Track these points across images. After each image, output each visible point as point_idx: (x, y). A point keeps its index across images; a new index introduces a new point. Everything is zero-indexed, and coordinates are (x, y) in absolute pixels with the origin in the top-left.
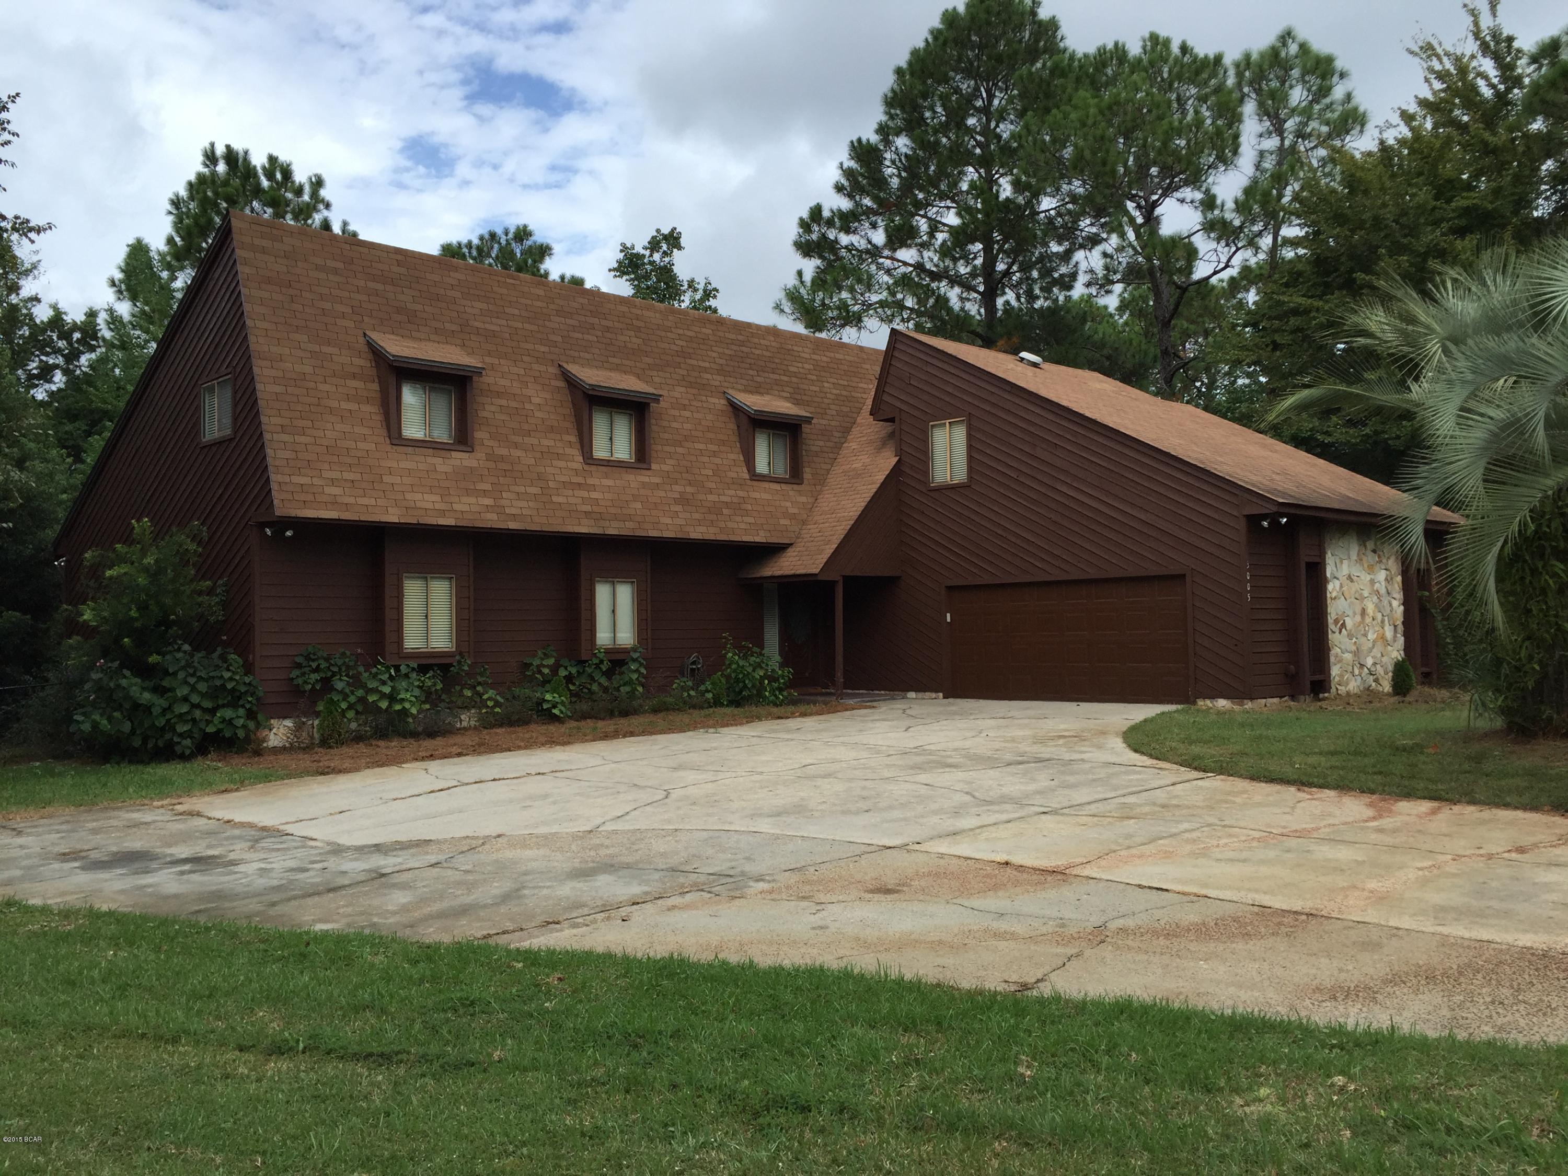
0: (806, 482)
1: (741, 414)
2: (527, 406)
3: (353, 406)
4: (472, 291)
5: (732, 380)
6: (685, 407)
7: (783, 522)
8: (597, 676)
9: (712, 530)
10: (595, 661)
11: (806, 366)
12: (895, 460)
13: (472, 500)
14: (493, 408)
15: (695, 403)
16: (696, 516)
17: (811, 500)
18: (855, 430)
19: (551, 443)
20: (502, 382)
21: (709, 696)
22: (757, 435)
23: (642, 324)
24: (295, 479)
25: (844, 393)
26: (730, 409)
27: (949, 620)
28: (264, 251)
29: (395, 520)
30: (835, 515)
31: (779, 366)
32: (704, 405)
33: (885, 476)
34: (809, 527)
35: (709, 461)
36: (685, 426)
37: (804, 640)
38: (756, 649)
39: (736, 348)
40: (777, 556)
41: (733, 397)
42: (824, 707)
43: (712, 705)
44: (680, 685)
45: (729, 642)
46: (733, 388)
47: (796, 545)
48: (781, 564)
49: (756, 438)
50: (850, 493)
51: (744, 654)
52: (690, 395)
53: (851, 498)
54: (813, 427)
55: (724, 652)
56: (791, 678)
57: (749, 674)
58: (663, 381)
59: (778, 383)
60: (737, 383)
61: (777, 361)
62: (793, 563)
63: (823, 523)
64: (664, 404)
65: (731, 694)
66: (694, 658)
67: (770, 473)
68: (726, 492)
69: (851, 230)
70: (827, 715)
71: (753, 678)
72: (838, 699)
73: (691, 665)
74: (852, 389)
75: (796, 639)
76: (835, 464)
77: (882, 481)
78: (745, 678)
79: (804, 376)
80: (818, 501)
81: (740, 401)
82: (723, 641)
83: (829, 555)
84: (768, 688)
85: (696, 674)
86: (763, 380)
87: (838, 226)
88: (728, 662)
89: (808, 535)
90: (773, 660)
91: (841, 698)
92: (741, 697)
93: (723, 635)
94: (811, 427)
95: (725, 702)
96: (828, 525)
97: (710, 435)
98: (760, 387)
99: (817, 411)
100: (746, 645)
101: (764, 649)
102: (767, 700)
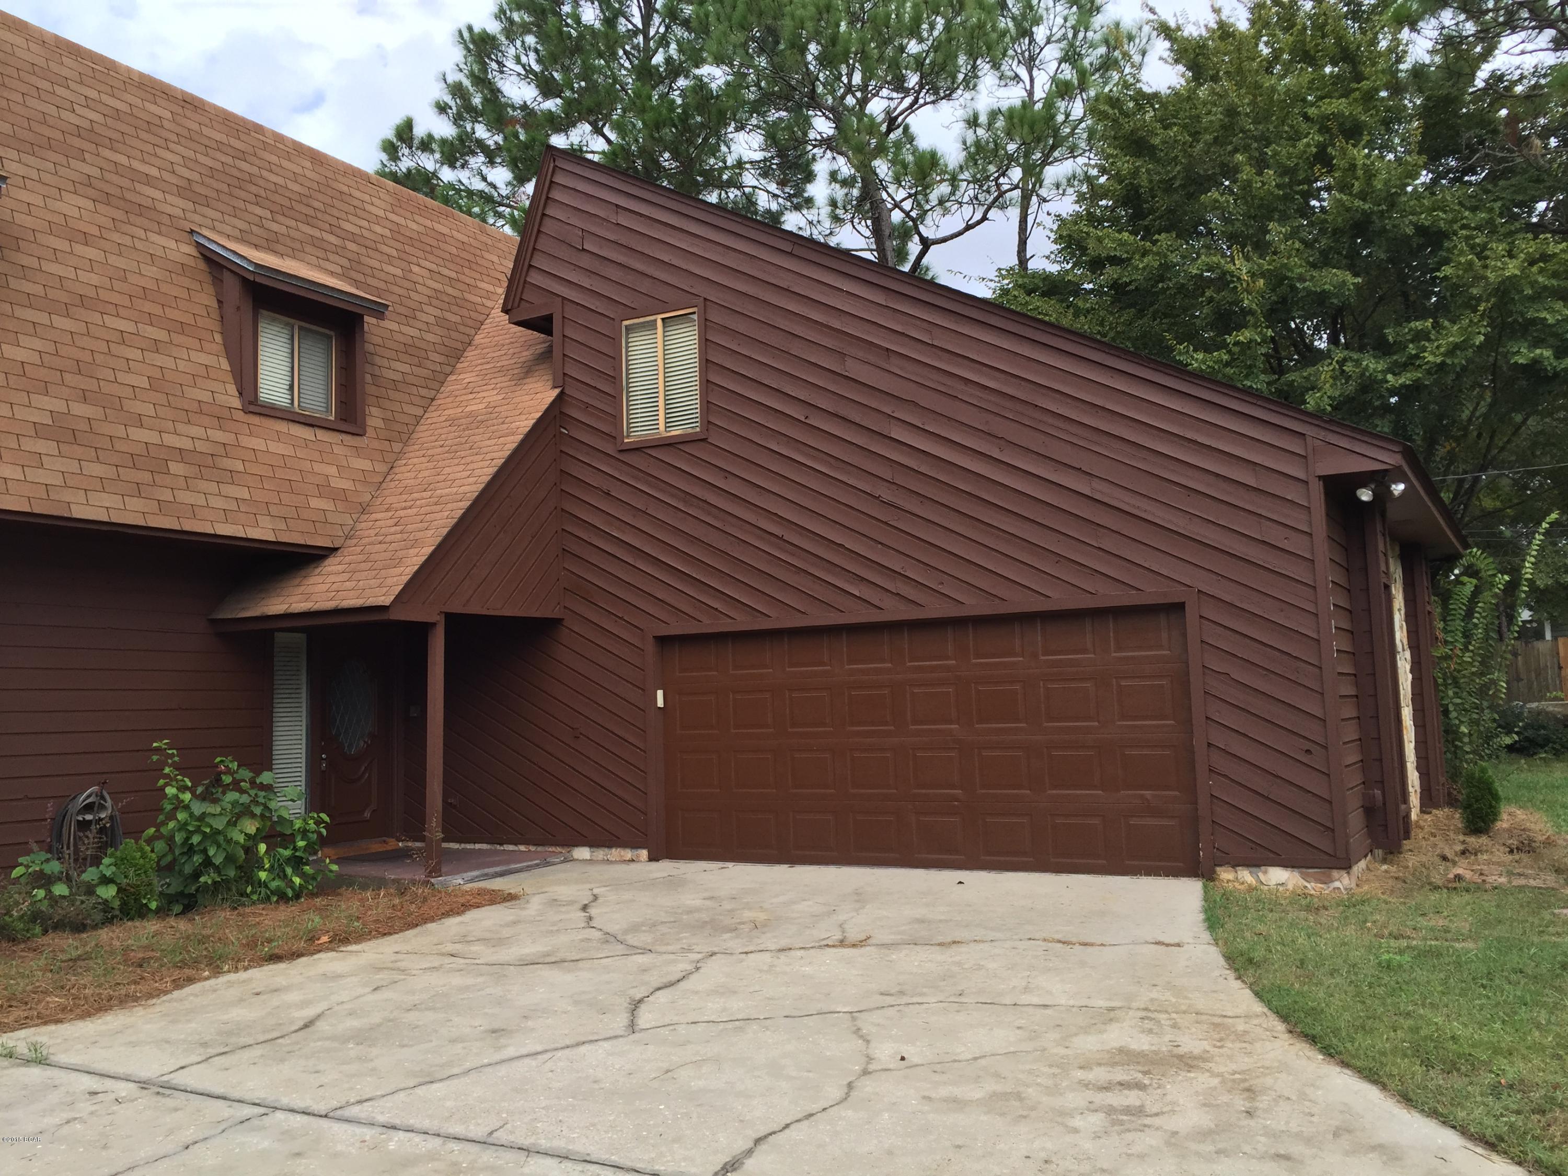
0: (370, 432)
1: (227, 275)
5: (211, 213)
6: (86, 240)
7: (315, 503)
9: (135, 504)
11: (378, 229)
12: (551, 395)
15: (116, 237)
16: (97, 470)
17: (382, 468)
18: (470, 354)
21: (108, 892)
22: (262, 325)
25: (450, 290)
26: (202, 265)
27: (660, 703)
30: (430, 493)
31: (319, 215)
32: (139, 244)
33: (533, 421)
34: (374, 516)
35: (141, 359)
36: (83, 276)
37: (362, 743)
38: (245, 774)
39: (224, 158)
40: (303, 573)
41: (209, 239)
42: (397, 901)
43: (113, 917)
44: (30, 870)
45: (170, 761)
46: (213, 229)
47: (346, 551)
48: (311, 589)
49: (260, 329)
50: (463, 454)
51: (207, 789)
52: (104, 219)
53: (463, 461)
54: (386, 324)
55: (162, 782)
56: (324, 832)
57: (218, 832)
58: (34, 174)
59: (316, 243)
60: (224, 222)
61: (316, 204)
62: (335, 587)
63: (405, 508)
64: (28, 221)
65: (169, 885)
66: (89, 796)
67: (292, 403)
68: (181, 427)
69: (458, 164)
70: (401, 934)
71: (229, 841)
72: (429, 875)
73: (80, 812)
74: (465, 287)
75: (346, 745)
76: (431, 408)
77: (528, 429)
78: (208, 843)
79: (373, 245)
80: (396, 470)
81: (224, 247)
82: (155, 758)
83: (416, 568)
84: (266, 861)
85: (92, 833)
86: (283, 230)
87: (438, 156)
88: (168, 807)
89: (372, 532)
90: (285, 796)
91: (436, 871)
92: (197, 890)
93: (155, 745)
94: (382, 323)
95: (153, 905)
96: (415, 511)
97: (148, 307)
98: (278, 242)
99: (395, 298)
100: (216, 766)
101: (271, 769)
102: (263, 890)
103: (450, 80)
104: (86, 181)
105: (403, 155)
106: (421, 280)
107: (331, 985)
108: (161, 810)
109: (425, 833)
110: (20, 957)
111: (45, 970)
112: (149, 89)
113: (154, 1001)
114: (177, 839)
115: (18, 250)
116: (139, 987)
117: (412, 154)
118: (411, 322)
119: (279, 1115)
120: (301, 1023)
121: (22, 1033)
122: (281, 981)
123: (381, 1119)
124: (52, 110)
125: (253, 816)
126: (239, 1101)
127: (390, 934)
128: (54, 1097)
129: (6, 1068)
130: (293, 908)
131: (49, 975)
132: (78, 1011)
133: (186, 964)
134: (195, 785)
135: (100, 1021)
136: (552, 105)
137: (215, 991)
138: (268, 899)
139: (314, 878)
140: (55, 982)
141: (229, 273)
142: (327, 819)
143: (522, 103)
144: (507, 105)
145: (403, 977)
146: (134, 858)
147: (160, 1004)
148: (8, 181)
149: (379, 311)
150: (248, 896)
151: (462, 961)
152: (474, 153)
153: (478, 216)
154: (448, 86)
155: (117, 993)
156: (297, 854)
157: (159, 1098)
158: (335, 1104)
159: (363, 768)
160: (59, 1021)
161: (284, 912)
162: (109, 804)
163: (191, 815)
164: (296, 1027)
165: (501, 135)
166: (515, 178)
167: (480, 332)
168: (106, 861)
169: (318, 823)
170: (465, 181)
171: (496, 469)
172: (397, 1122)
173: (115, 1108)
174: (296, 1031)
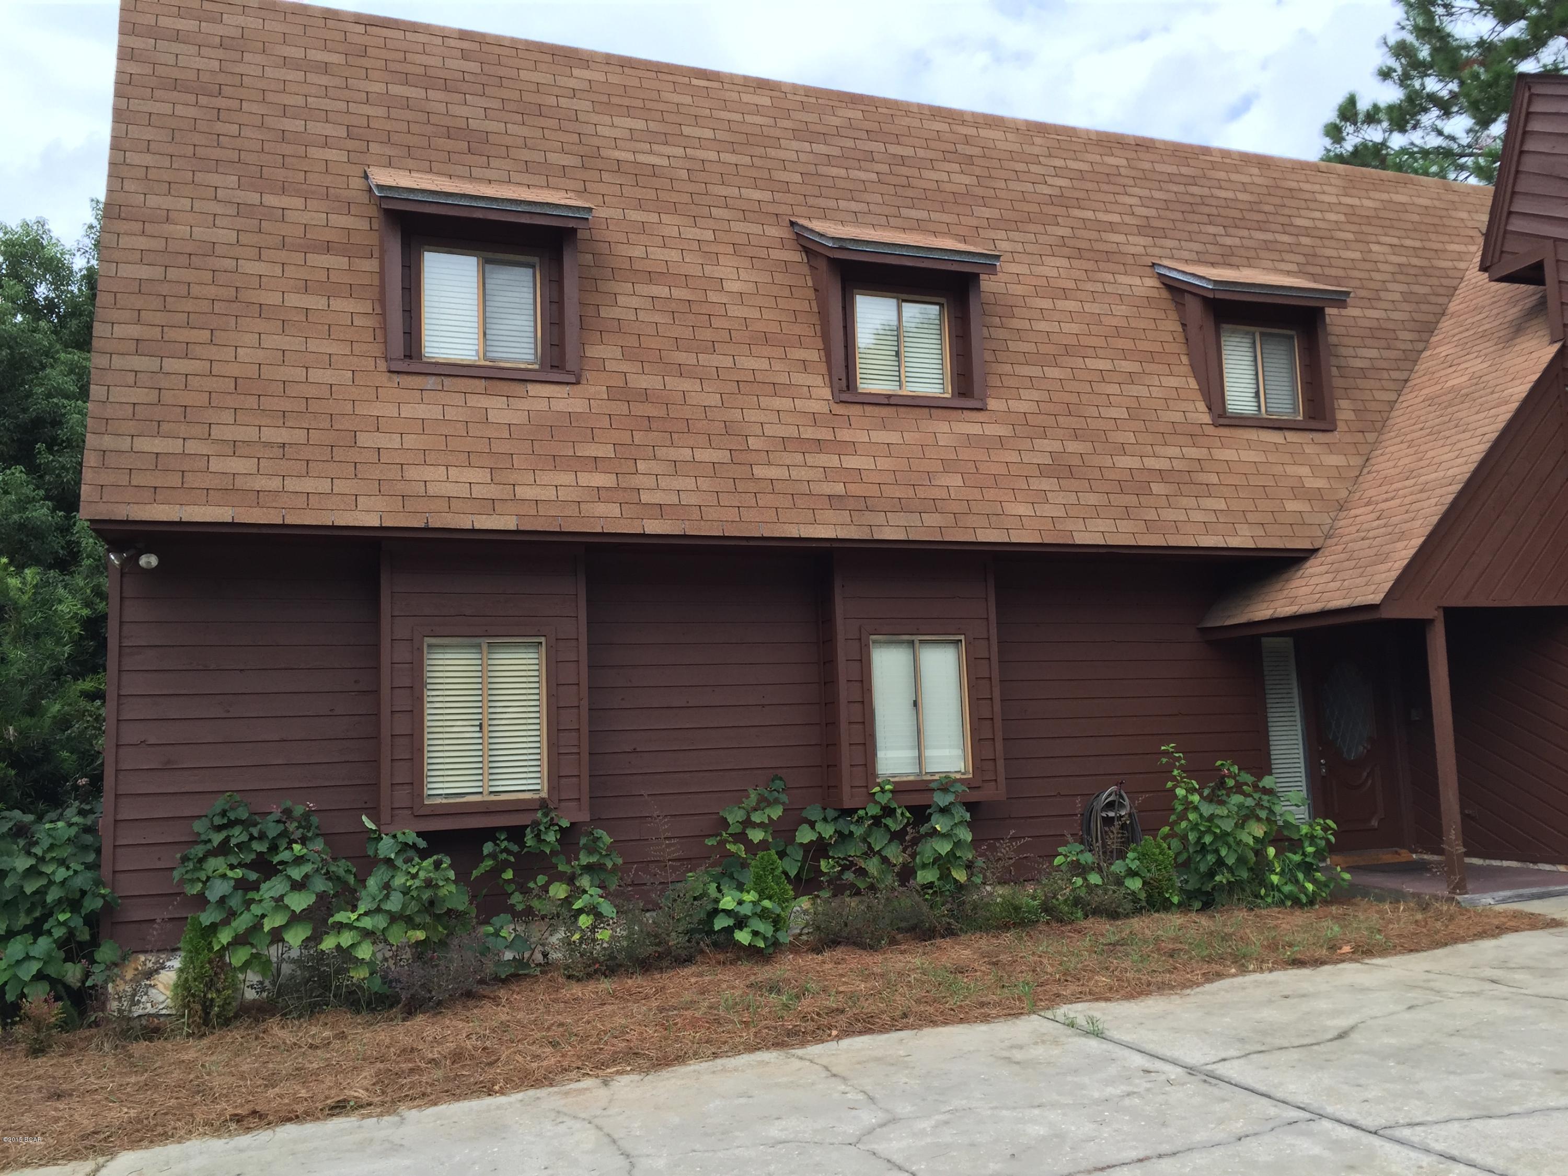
0: (1341, 426)
1: (1188, 297)
2: (713, 297)
3: (316, 302)
4: (614, 100)
5: (1169, 243)
6: (1065, 294)
7: (1291, 506)
8: (879, 841)
9: (1125, 526)
10: (873, 810)
11: (1332, 217)
13: (566, 478)
14: (635, 302)
15: (1090, 286)
16: (1092, 499)
17: (1356, 461)
18: (1446, 324)
19: (763, 364)
20: (658, 253)
21: (1135, 884)
22: (1224, 339)
23: (976, 151)
24: (144, 444)
25: (1415, 261)
26: (1165, 294)
28: (177, 36)
29: (372, 521)
30: (1413, 481)
31: (1271, 218)
32: (1109, 288)
33: (1529, 386)
34: (1353, 512)
35: (1119, 392)
36: (1066, 327)
37: (1361, 748)
38: (1247, 778)
39: (1175, 188)
40: (1285, 576)
41: (1169, 268)
42: (1419, 916)
43: (1142, 908)
44: (1069, 859)
45: (1177, 764)
46: (1172, 258)
47: (1326, 552)
48: (1294, 593)
49: (1223, 343)
50: (1447, 433)
51: (1213, 791)
52: (1078, 273)
53: (1449, 442)
54: (1350, 311)
55: (1170, 785)
56: (1332, 839)
57: (1228, 834)
58: (1019, 247)
59: (1267, 246)
60: (1181, 249)
61: (1267, 208)
62: (1319, 588)
63: (1387, 500)
64: (1019, 290)
65: (1187, 882)
66: (1110, 795)
67: (1259, 410)
68: (1159, 450)
69: (1409, 126)
70: (1430, 953)
71: (1239, 843)
72: (1453, 891)
73: (1103, 809)
74: (1432, 254)
75: (1345, 750)
76: (1406, 391)
77: (1524, 395)
78: (1219, 844)
79: (1328, 234)
80: (1372, 461)
81: (1183, 272)
82: (1164, 760)
83: (1406, 561)
84: (1276, 865)
85: (1116, 828)
86: (1237, 241)
87: (1385, 124)
88: (1180, 808)
89: (1353, 529)
90: (1288, 801)
91: (1461, 887)
92: (1213, 889)
93: (1163, 748)
94: (1344, 312)
95: (1175, 900)
96: (1397, 502)
97: (1121, 343)
98: (1232, 255)
99: (1357, 283)
100: (1219, 769)
101: (1271, 774)
102: (1276, 894)
103: (1392, 41)
104: (1061, 243)
105: (1348, 134)
106: (1381, 258)
107: (1360, 997)
108: (1173, 809)
109: (1444, 846)
110: (1069, 937)
111: (1091, 951)
112: (1105, 144)
113: (1188, 991)
114: (1190, 838)
115: (1013, 317)
116: (1173, 976)
117: (1357, 130)
118: (1375, 303)
119: (1327, 1124)
120: (1335, 1033)
121: (1079, 1006)
122: (1306, 987)
123: (1439, 1147)
124: (1030, 187)
125: (1259, 819)
126: (1284, 1102)
127: (1417, 951)
128: (1113, 1070)
129: (1069, 1036)
130: (1309, 914)
131: (1095, 956)
132: (1122, 992)
133: (1213, 960)
134: (1202, 787)
135: (1142, 1004)
136: (1516, 30)
137: (1244, 988)
138: (1282, 903)
139: (1326, 886)
140: (1100, 963)
141: (1189, 295)
142: (1334, 826)
143: (1477, 40)
144: (1460, 48)
145: (1438, 998)
146: (1154, 854)
147: (1195, 994)
148: (1002, 259)
149: (1340, 299)
150: (1262, 898)
151: (1505, 989)
152: (1426, 110)
153: (1435, 174)
154: (1390, 48)
155: (1154, 980)
156: (1307, 860)
157: (1206, 1086)
158: (1383, 1122)
159: (1365, 774)
160: (1107, 1000)
161: (1300, 918)
162: (1127, 802)
163: (1201, 815)
164: (1330, 1036)
165: (1456, 81)
166: (1476, 123)
167: (1454, 298)
168: (1131, 855)
169: (1326, 829)
170: (1418, 142)
171: (1489, 445)
172: (1455, 1153)
173: (1167, 1089)
174: (1331, 1040)
